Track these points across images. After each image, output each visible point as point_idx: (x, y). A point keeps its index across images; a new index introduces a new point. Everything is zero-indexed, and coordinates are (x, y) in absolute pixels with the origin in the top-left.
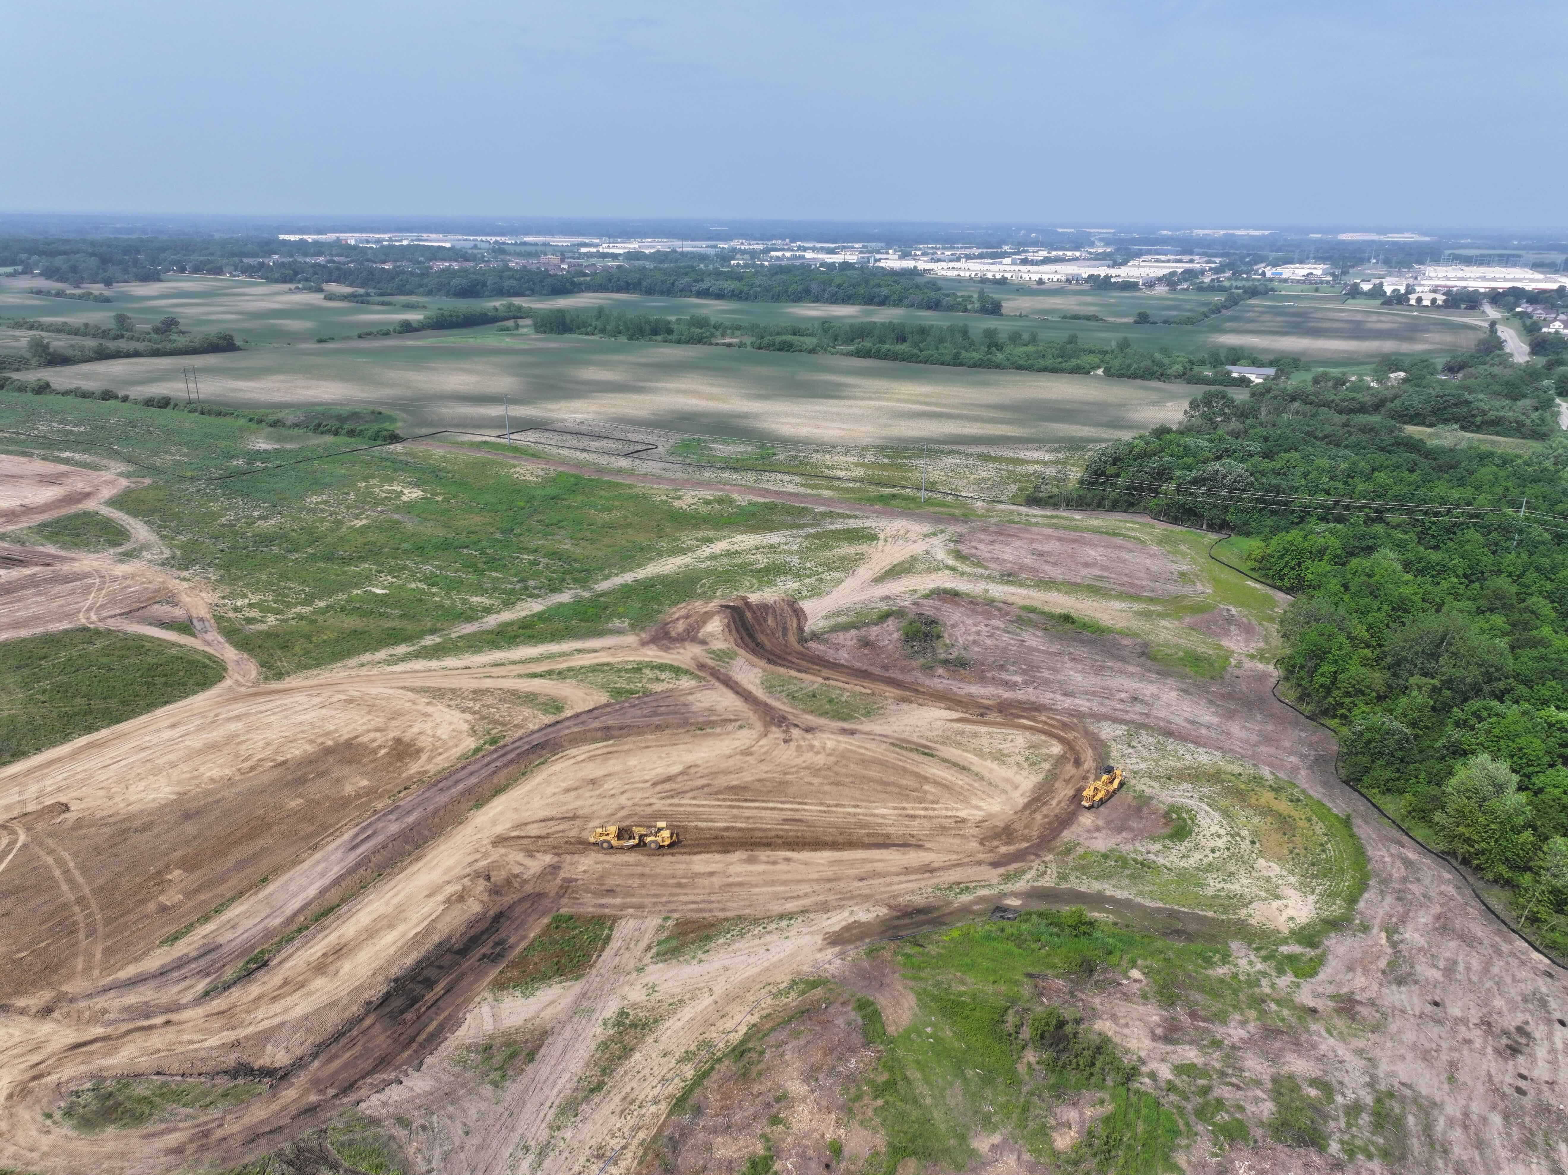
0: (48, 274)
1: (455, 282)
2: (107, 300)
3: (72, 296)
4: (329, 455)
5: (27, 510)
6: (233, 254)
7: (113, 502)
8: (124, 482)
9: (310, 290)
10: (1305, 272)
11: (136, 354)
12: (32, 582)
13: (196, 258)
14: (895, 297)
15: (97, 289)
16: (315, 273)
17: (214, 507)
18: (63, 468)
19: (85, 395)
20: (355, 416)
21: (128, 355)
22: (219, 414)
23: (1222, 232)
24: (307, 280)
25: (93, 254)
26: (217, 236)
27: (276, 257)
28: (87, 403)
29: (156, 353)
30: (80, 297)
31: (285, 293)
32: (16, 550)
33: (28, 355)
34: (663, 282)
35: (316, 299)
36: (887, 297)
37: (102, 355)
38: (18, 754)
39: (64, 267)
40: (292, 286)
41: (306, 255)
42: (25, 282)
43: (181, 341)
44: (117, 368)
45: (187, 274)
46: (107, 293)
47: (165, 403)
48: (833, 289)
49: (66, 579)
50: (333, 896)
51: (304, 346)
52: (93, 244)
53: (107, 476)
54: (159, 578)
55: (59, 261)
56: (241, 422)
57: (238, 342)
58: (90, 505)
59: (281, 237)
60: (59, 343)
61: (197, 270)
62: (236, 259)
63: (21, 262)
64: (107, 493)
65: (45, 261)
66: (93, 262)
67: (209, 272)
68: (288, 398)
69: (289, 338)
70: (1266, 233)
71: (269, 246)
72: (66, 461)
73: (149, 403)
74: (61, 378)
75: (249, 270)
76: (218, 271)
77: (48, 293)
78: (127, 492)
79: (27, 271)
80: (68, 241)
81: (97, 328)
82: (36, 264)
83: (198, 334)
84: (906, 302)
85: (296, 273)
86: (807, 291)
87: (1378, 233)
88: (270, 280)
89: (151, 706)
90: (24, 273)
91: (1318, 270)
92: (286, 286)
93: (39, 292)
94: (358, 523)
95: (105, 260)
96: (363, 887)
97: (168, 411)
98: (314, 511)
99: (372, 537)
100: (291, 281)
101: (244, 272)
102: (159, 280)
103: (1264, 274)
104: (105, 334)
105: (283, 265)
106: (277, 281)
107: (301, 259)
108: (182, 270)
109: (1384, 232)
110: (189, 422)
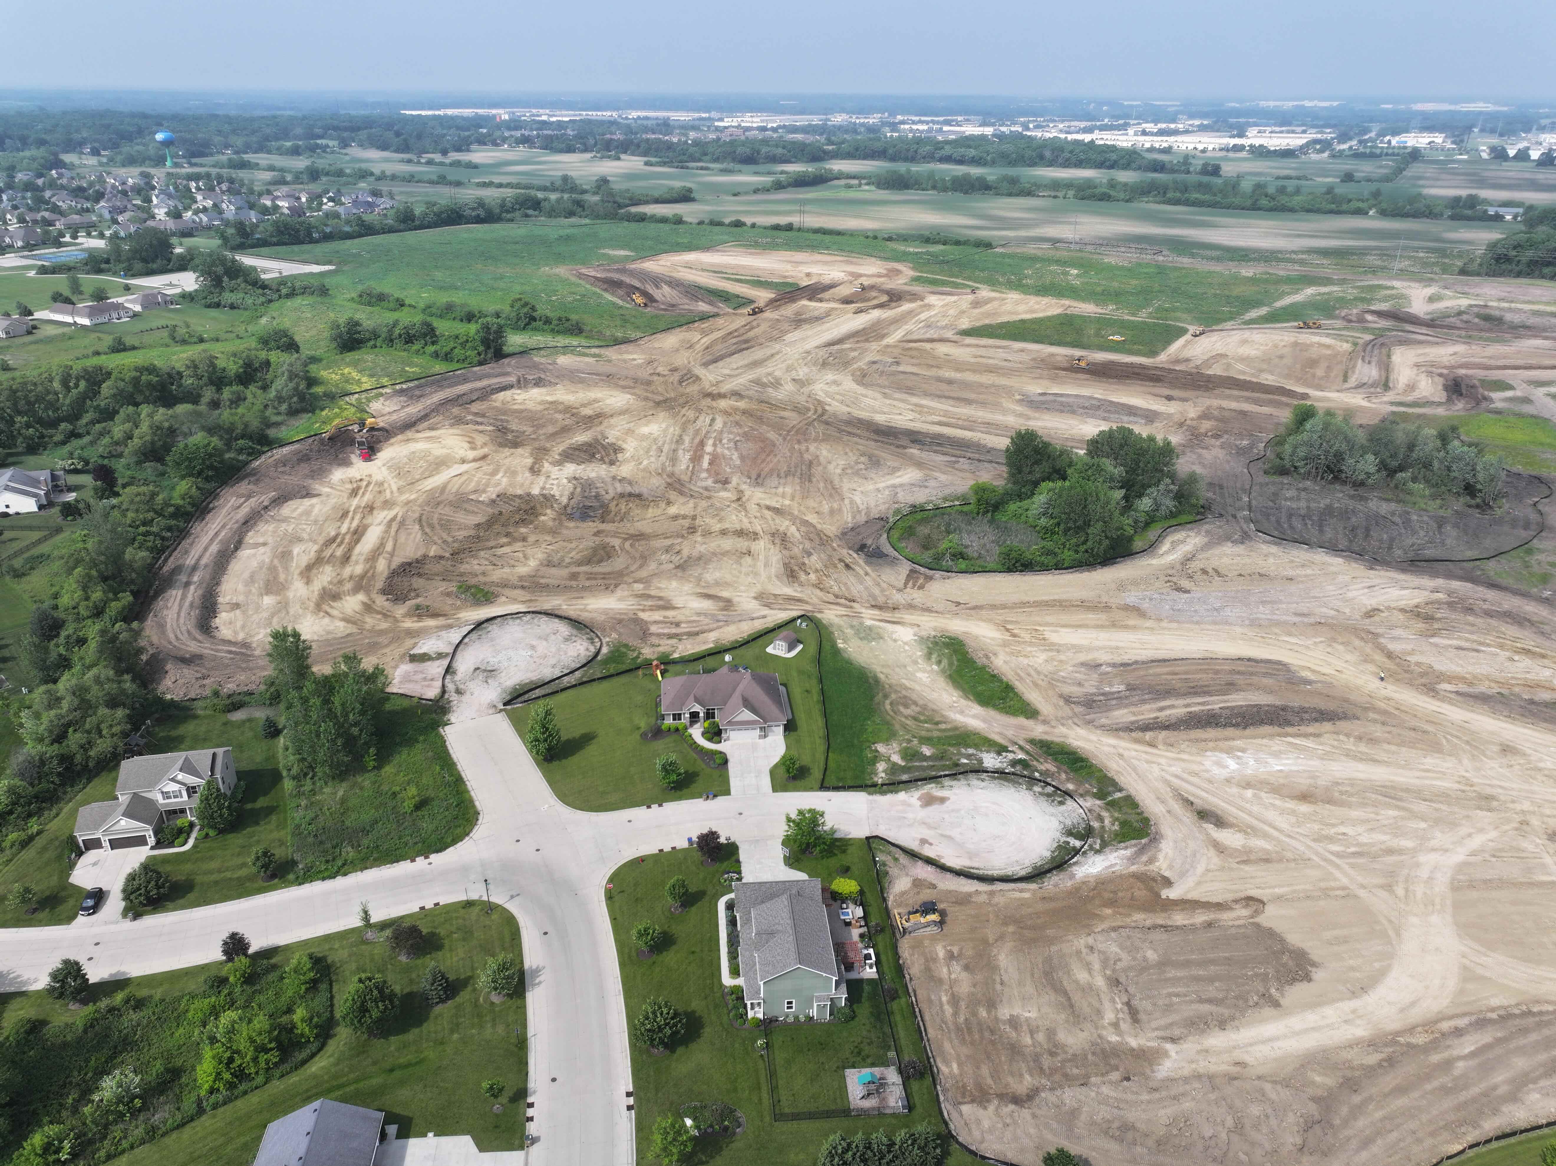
1: (740, 150)
10: (1428, 140)
14: (1124, 161)
23: (1291, 104)
34: (908, 150)
36: (1115, 162)
48: (1067, 155)
70: (1335, 104)
84: (1134, 165)
86: (1041, 157)
87: (1451, 103)
91: (1438, 138)
103: (1389, 142)
109: (1456, 103)
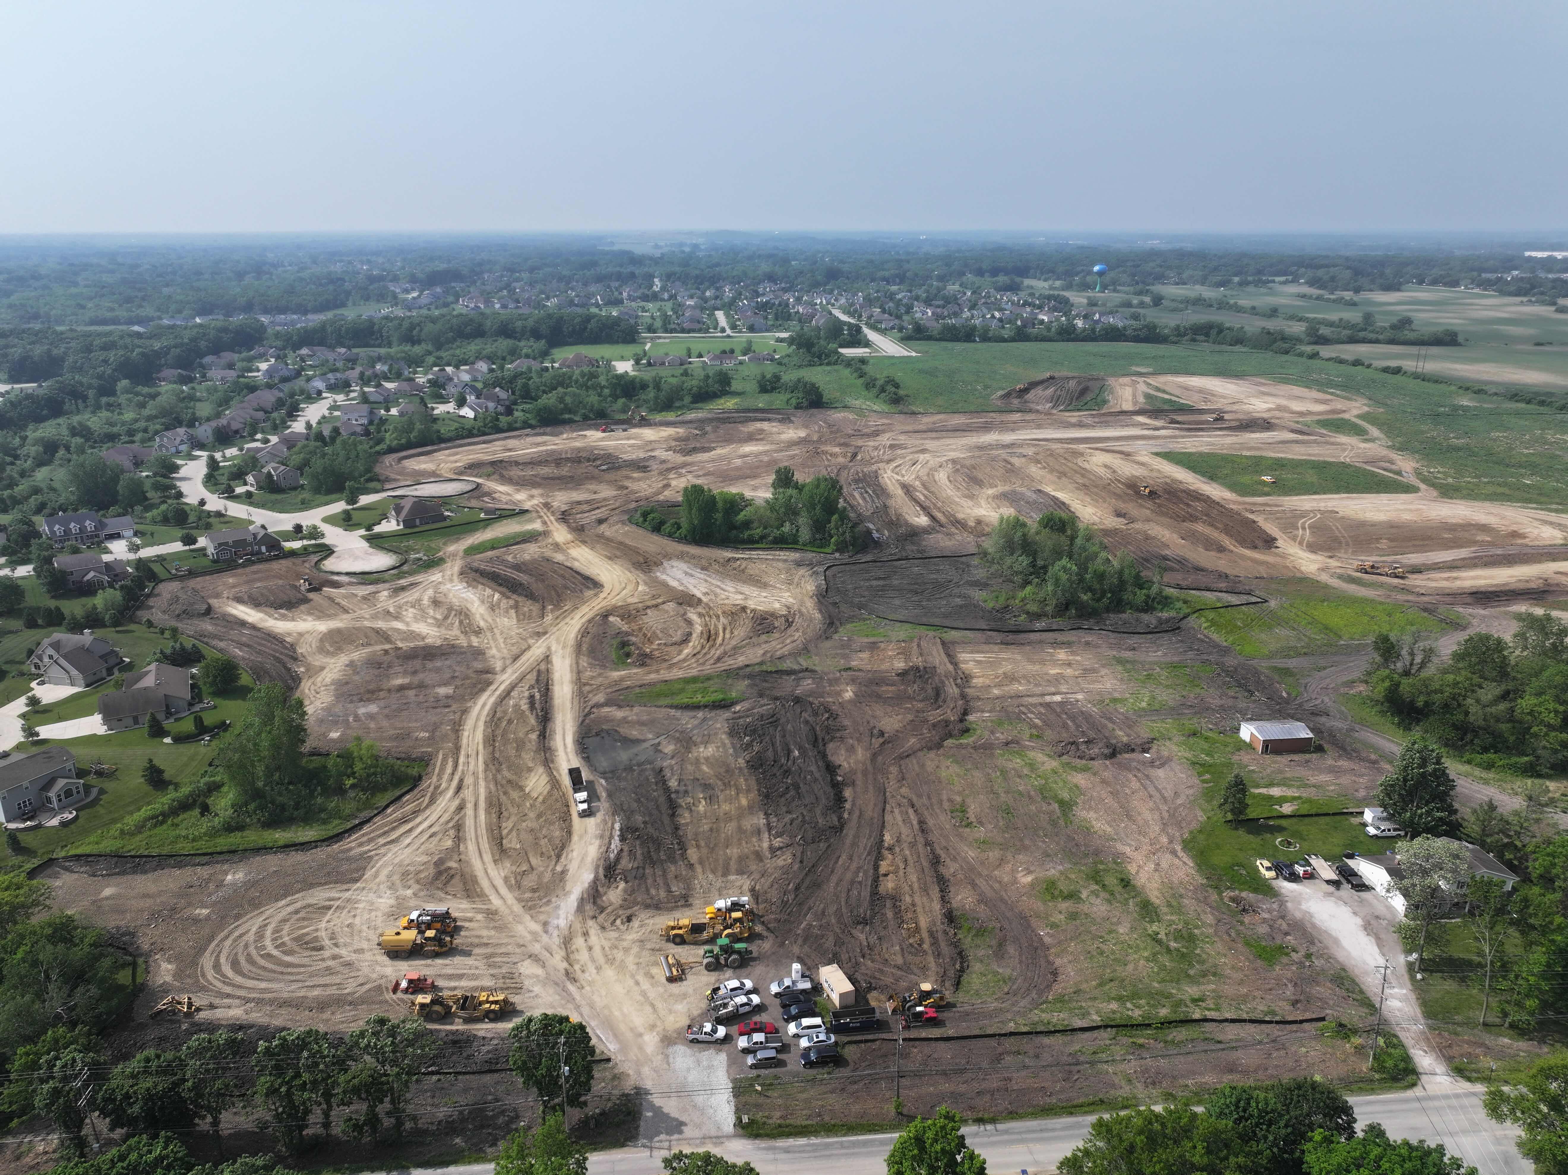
0: (1311, 283)
2: (1354, 304)
3: (1328, 300)
4: (1518, 414)
5: (1310, 413)
6: (1472, 270)
7: (1358, 416)
8: (1366, 409)
9: (1543, 303)
11: (1377, 341)
12: (1315, 442)
13: (1436, 272)
15: (1348, 295)
16: (1553, 288)
17: (1423, 427)
18: (1329, 397)
19: (1341, 362)
20: (1551, 394)
21: (1371, 342)
22: (1436, 382)
24: (1542, 293)
25: (1348, 268)
26: (1457, 253)
27: (1515, 273)
28: (1343, 367)
29: (1392, 342)
30: (1334, 301)
31: (1515, 305)
32: (1305, 429)
33: (1303, 336)
35: (1546, 311)
37: (1352, 340)
38: (1315, 493)
39: (1326, 278)
40: (1525, 299)
41: (1550, 271)
42: (1293, 289)
43: (1411, 336)
44: (1362, 350)
45: (1424, 286)
46: (1356, 298)
47: (1397, 371)
49: (1333, 444)
50: (1459, 563)
51: (1519, 347)
52: (1347, 259)
53: (1357, 404)
54: (1385, 452)
55: (1320, 273)
56: (1453, 388)
57: (1460, 339)
58: (1346, 416)
59: (1527, 254)
60: (1324, 331)
61: (1434, 282)
62: (1475, 274)
63: (1291, 274)
64: (1355, 412)
65: (1310, 273)
66: (1348, 274)
67: (1445, 284)
68: (1495, 378)
69: (1508, 340)
71: (1509, 263)
72: (1332, 394)
73: (1386, 370)
74: (1326, 351)
75: (1485, 285)
76: (1455, 283)
77: (1310, 297)
78: (1368, 413)
79: (1295, 281)
80: (1327, 257)
81: (1348, 322)
82: (1302, 276)
83: (1426, 331)
85: (1533, 287)
88: (1503, 293)
89: (1378, 492)
90: (1292, 282)
92: (1519, 299)
93: (1304, 296)
94: (1526, 451)
95: (1357, 273)
96: (1475, 566)
97: (1398, 377)
98: (1495, 440)
99: (1533, 459)
100: (1525, 295)
101: (1479, 286)
102: (1399, 290)
104: (1353, 326)
105: (1522, 279)
106: (1511, 294)
107: (1542, 275)
108: (1421, 282)
110: (1413, 384)
